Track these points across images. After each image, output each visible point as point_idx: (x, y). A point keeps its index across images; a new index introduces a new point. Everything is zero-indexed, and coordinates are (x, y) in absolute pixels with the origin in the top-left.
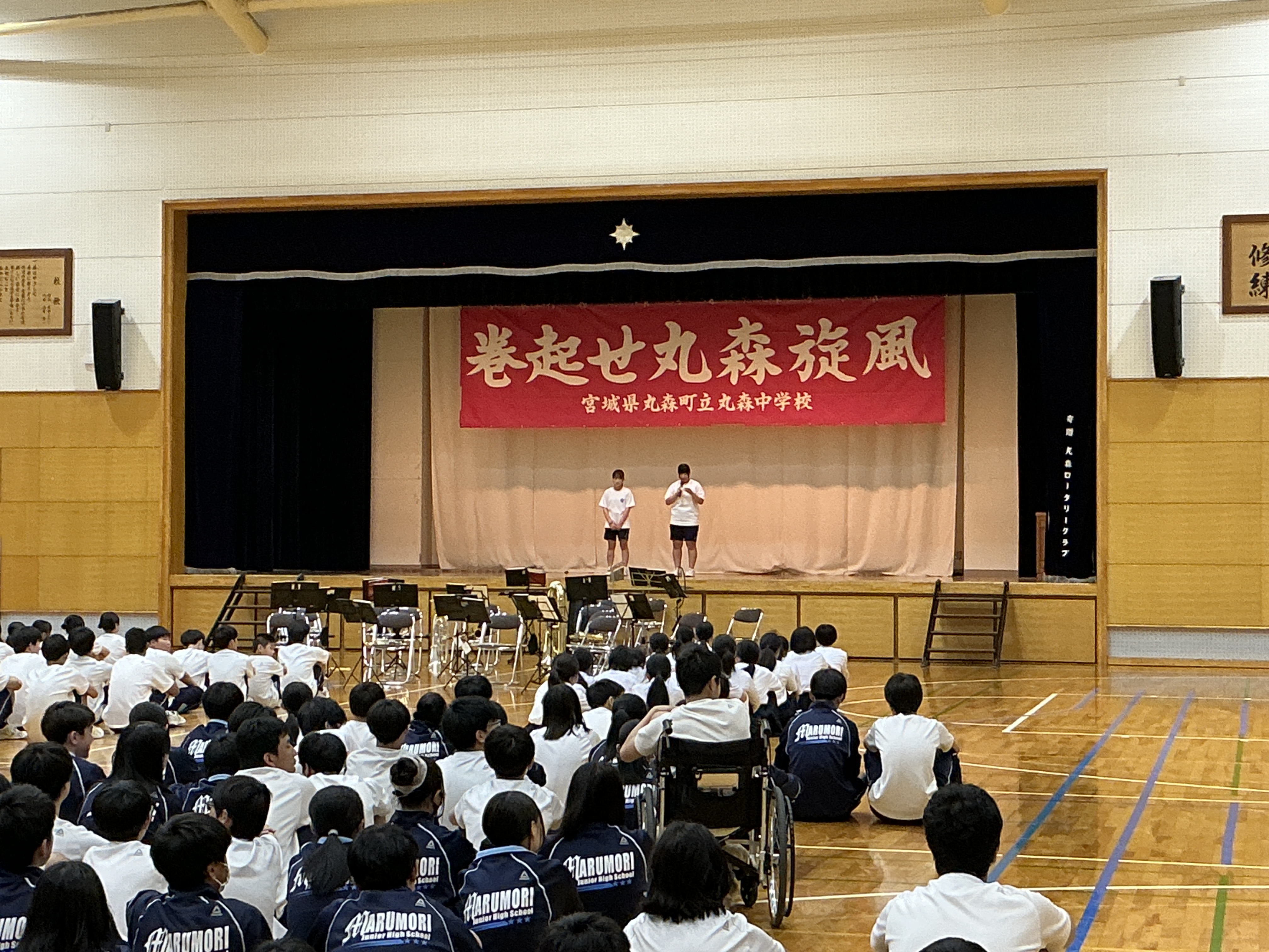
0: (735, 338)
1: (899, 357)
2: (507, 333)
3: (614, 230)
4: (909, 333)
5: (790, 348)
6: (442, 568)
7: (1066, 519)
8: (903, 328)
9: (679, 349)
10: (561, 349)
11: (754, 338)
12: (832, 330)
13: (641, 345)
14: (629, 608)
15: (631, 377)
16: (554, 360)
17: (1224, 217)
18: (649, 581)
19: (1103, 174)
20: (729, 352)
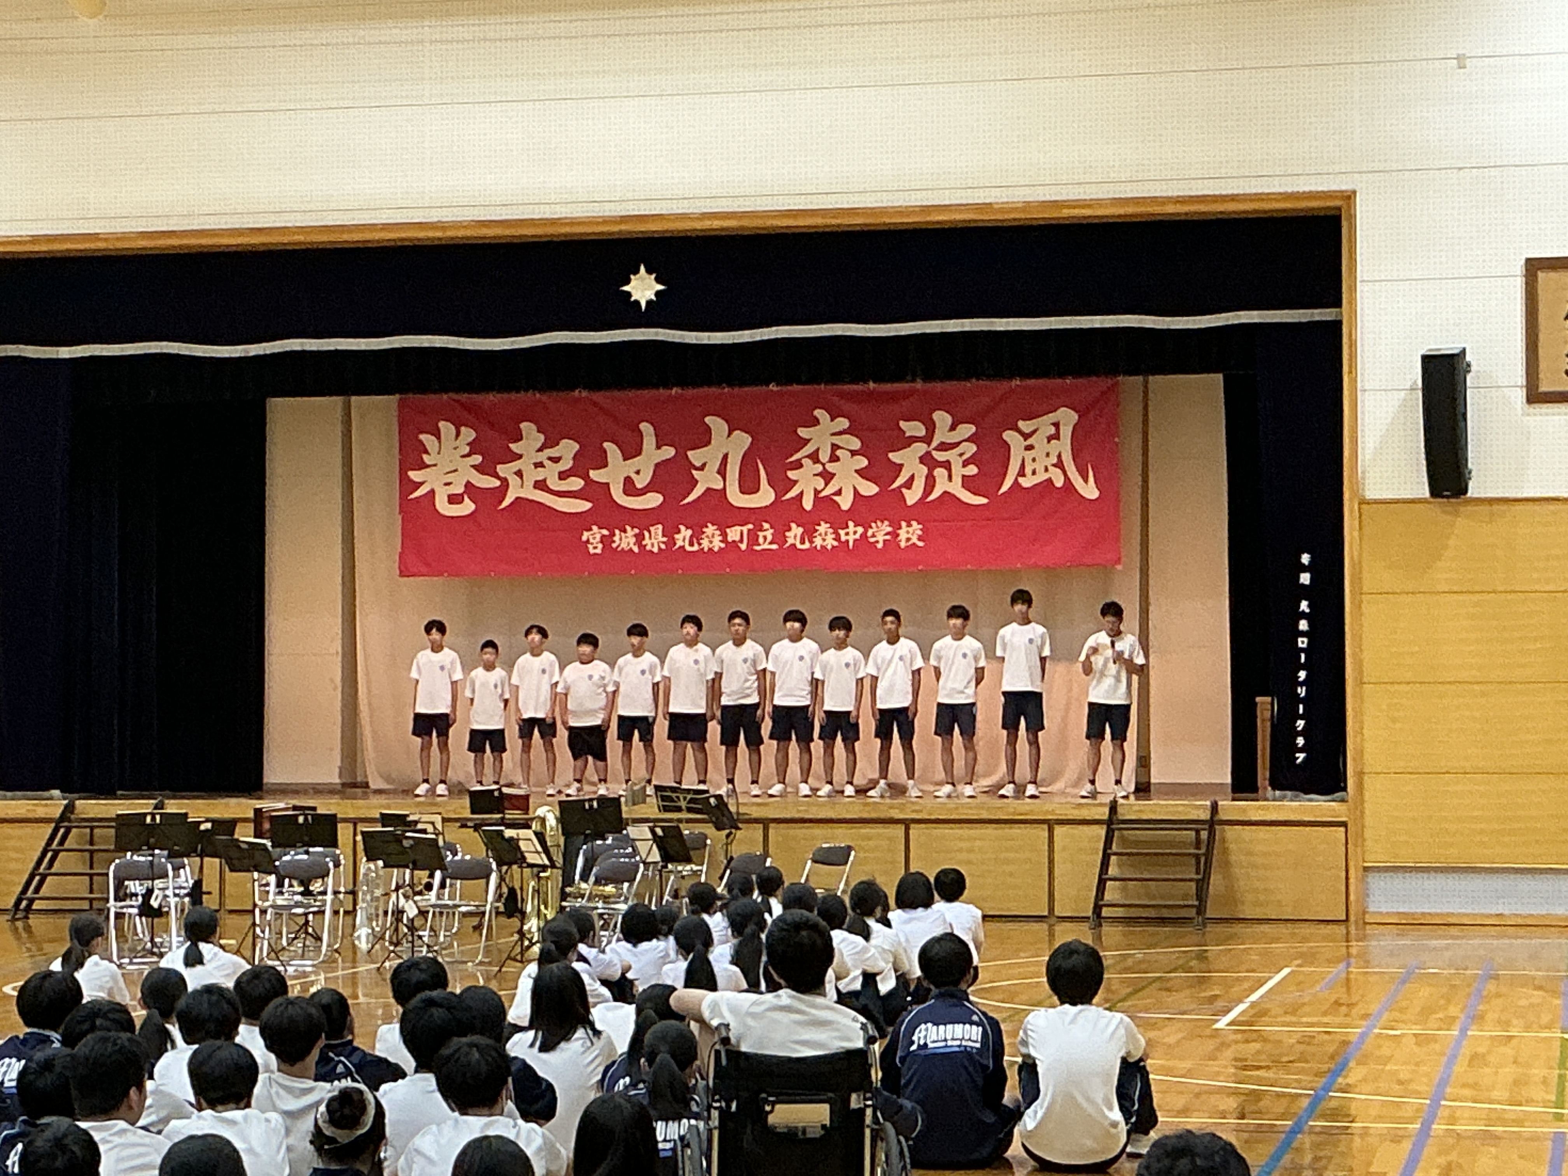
0: (809, 441)
1: (1050, 468)
2: (468, 434)
3: (628, 282)
4: (1066, 432)
5: (891, 455)
6: (373, 786)
7: (1301, 707)
8: (1056, 425)
9: (725, 457)
10: (550, 459)
11: (837, 440)
12: (953, 428)
13: (669, 452)
14: (655, 847)
15: (654, 500)
16: (540, 474)
17: (1528, 260)
18: (683, 804)
19: (1349, 197)
20: (799, 460)
